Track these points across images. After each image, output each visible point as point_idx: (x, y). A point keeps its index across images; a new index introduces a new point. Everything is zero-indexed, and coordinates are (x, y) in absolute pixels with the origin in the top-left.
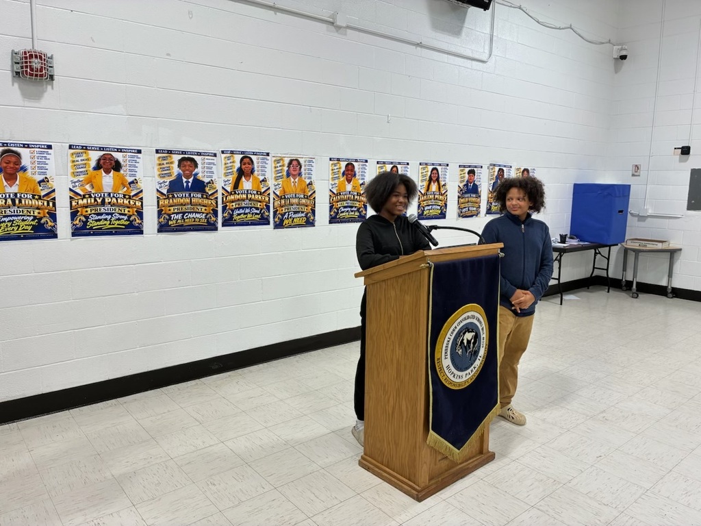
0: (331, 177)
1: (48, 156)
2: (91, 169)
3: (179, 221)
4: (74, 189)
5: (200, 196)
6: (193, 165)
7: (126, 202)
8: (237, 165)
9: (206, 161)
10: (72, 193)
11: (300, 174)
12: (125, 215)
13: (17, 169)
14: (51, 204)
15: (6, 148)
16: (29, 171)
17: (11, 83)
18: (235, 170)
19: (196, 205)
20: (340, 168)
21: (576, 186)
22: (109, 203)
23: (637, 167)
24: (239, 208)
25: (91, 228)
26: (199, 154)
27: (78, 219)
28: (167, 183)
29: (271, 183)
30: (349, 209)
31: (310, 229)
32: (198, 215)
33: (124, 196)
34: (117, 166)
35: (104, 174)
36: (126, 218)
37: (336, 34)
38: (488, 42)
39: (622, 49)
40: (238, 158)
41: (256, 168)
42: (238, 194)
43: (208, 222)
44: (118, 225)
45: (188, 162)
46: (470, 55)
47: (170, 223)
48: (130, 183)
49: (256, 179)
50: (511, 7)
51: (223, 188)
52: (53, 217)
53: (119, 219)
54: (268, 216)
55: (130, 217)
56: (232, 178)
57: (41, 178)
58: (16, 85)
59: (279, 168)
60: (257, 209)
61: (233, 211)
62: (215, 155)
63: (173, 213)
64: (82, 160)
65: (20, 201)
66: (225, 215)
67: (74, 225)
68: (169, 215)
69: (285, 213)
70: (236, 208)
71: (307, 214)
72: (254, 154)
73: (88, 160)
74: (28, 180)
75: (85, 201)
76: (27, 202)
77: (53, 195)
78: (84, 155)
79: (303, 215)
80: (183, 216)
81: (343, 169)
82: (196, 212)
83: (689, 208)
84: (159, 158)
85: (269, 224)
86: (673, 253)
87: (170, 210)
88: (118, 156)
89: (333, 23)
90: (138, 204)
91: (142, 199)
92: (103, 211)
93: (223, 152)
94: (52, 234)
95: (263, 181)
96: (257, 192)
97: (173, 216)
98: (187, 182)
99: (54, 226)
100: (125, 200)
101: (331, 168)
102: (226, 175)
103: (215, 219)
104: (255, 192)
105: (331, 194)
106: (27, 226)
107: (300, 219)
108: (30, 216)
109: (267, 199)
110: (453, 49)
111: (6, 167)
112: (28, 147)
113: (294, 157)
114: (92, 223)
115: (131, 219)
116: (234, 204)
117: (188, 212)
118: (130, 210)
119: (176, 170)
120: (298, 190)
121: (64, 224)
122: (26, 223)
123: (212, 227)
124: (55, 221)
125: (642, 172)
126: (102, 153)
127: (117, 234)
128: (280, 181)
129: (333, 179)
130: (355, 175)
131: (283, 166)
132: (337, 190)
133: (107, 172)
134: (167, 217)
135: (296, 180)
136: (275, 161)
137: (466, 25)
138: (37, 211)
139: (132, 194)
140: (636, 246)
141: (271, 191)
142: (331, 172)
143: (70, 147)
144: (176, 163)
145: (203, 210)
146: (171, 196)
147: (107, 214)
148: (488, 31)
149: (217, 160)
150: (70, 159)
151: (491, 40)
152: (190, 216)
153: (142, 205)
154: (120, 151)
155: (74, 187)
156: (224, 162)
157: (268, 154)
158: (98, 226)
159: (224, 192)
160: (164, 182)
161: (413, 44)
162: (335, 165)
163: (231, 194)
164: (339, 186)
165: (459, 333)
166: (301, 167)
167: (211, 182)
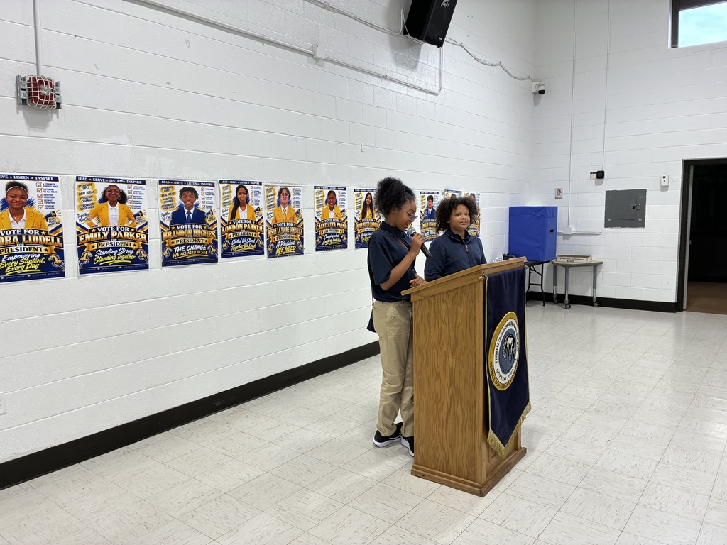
0: (316, 205)
1: (55, 189)
2: (97, 201)
3: (182, 254)
4: (80, 223)
5: (200, 227)
6: (193, 196)
7: (132, 235)
8: (234, 195)
9: (206, 191)
10: (79, 227)
11: (289, 203)
12: (131, 249)
13: (23, 203)
14: (58, 240)
15: (12, 181)
16: (36, 205)
17: (15, 111)
18: (232, 199)
19: (197, 236)
20: (323, 196)
21: (511, 209)
22: (116, 237)
23: (559, 191)
24: (236, 239)
25: (98, 264)
26: (199, 184)
27: (85, 255)
28: (170, 215)
29: (264, 212)
30: (332, 236)
31: (299, 257)
32: (199, 247)
33: (130, 229)
34: (122, 198)
35: (110, 207)
36: (132, 252)
37: (316, 66)
38: (438, 76)
39: (540, 85)
40: (234, 187)
41: (250, 198)
42: (235, 224)
43: (209, 254)
44: (124, 259)
45: (189, 192)
46: (424, 87)
47: (174, 256)
48: (135, 216)
49: (251, 208)
50: (454, 44)
51: (222, 218)
52: (60, 253)
53: (125, 254)
54: (263, 245)
55: (135, 251)
56: (229, 208)
57: (48, 212)
58: (21, 113)
59: (271, 197)
60: (252, 238)
61: (231, 241)
62: (213, 185)
63: (176, 246)
64: (87, 193)
65: (27, 238)
66: (224, 246)
67: (81, 261)
68: (172, 248)
69: (277, 242)
70: (233, 239)
71: (296, 242)
72: (249, 183)
73: (94, 192)
74: (35, 215)
75: (92, 235)
76: (34, 239)
77: (60, 231)
78: (90, 187)
79: (293, 243)
80: (185, 248)
81: (326, 197)
82: (197, 244)
83: (606, 226)
84: (162, 189)
85: (263, 253)
86: (595, 267)
87: (173, 243)
88: (123, 187)
89: (312, 55)
90: (144, 237)
91: (147, 231)
92: (109, 245)
93: (221, 182)
94: (60, 273)
95: (257, 210)
96: (252, 221)
97: (176, 248)
98: (189, 213)
99: (61, 264)
100: (131, 233)
101: (315, 196)
102: (224, 204)
103: (215, 250)
104: (250, 222)
105: (316, 221)
106: (33, 264)
107: (290, 247)
108: (37, 253)
109: (261, 228)
110: (411, 82)
111: (12, 202)
112: (34, 180)
113: (284, 185)
114: (99, 259)
115: (137, 253)
116: (231, 234)
117: (191, 244)
118: (135, 243)
119: (178, 201)
120: (288, 219)
121: (71, 261)
122: (33, 261)
123: (212, 259)
124: (62, 257)
125: (564, 196)
126: (107, 185)
127: (123, 269)
128: (272, 210)
129: (318, 207)
130: (336, 203)
131: (274, 194)
132: (321, 218)
133: (113, 204)
134: (171, 250)
135: (286, 209)
136: (267, 190)
137: (421, 60)
138: (45, 248)
139: (137, 227)
140: (564, 261)
141: (264, 220)
142: (316, 200)
143: (78, 179)
144: (178, 194)
145: (204, 242)
146: (173, 228)
147: (114, 249)
148: (437, 65)
149: (215, 190)
150: (77, 191)
151: (441, 75)
152: (192, 248)
153: (147, 238)
154: (125, 182)
155: (80, 221)
156: (222, 192)
157: (260, 184)
158: (105, 261)
159: (222, 222)
160: (167, 214)
161: (379, 77)
162: (319, 193)
163: (229, 224)
164: (323, 214)
165: (504, 339)
166: (290, 196)
167: (211, 213)
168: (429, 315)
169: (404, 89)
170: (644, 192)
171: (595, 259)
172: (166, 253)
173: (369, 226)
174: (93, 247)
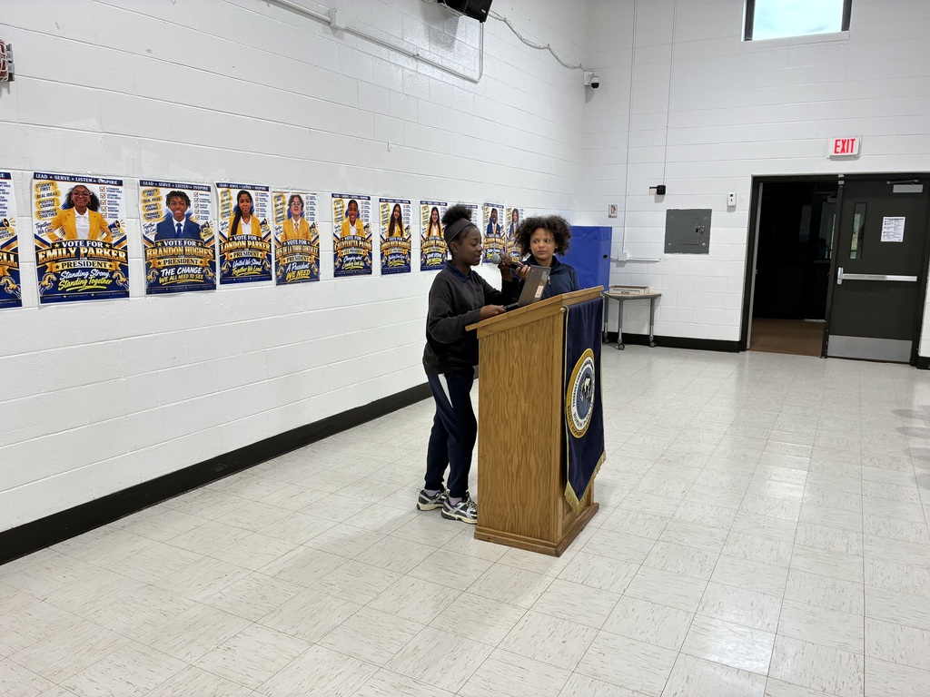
0: (334, 217)
1: (7, 189)
2: (60, 207)
3: (171, 278)
4: (40, 236)
5: (194, 243)
6: (183, 202)
7: (107, 253)
8: (234, 202)
9: (200, 197)
10: (38, 241)
11: (302, 214)
12: (106, 271)
14: (12, 257)
18: (232, 209)
19: (190, 256)
20: (343, 207)
22: (86, 255)
23: (614, 208)
24: (238, 259)
25: (64, 290)
26: (191, 187)
27: (47, 277)
28: (155, 227)
29: (271, 226)
30: (354, 258)
31: (314, 284)
32: (193, 270)
34: (93, 204)
35: (77, 214)
36: (107, 275)
37: (333, 38)
38: (478, 59)
39: (593, 76)
40: (235, 192)
41: (255, 207)
42: (237, 241)
43: (205, 278)
44: (98, 284)
45: (178, 198)
46: (462, 72)
47: (161, 280)
48: (110, 227)
49: (256, 220)
50: (498, 19)
51: (220, 233)
53: (99, 277)
54: (270, 268)
55: (112, 273)
56: (229, 220)
59: (280, 207)
60: (258, 259)
61: (232, 263)
62: (209, 190)
63: (164, 268)
64: (48, 195)
66: (223, 269)
67: (42, 286)
68: (159, 270)
69: (288, 264)
70: (235, 260)
71: (310, 265)
72: (253, 188)
73: (56, 194)
75: (55, 252)
77: (14, 245)
78: (51, 187)
79: (307, 266)
80: (176, 271)
81: (346, 208)
82: (191, 266)
83: (666, 251)
84: (144, 192)
85: (271, 279)
86: (653, 299)
87: (159, 263)
88: (94, 189)
89: (329, 23)
90: (122, 255)
91: (126, 248)
92: (78, 266)
93: (218, 185)
94: (15, 301)
95: (263, 223)
96: (257, 237)
97: (163, 271)
98: (179, 225)
100: (105, 250)
101: (334, 207)
102: (223, 215)
103: (212, 274)
104: (255, 238)
105: (335, 239)
107: (303, 271)
109: (268, 247)
110: (446, 64)
113: (295, 192)
114: (65, 284)
116: (232, 254)
117: (181, 266)
118: (112, 264)
119: (164, 209)
120: (301, 235)
121: (29, 286)
123: (208, 285)
124: (18, 281)
125: (619, 214)
126: (73, 185)
127: (97, 297)
128: (281, 224)
129: (337, 220)
130: (358, 215)
131: (284, 203)
132: (341, 235)
133: (82, 211)
134: (157, 273)
135: (299, 222)
136: (275, 197)
137: (458, 37)
139: (113, 242)
140: (618, 293)
141: (272, 237)
142: (334, 211)
143: (36, 176)
144: (165, 200)
145: (199, 264)
146: (159, 244)
147: (84, 270)
148: (477, 45)
149: (212, 196)
150: (34, 193)
151: (481, 58)
152: (184, 270)
153: (126, 257)
154: (96, 181)
155: (40, 232)
156: (220, 199)
157: (267, 189)
158: (72, 287)
159: (221, 238)
160: (151, 225)
161: (410, 56)
162: (337, 202)
163: (229, 241)
164: (343, 230)
165: (582, 379)
166: (302, 206)
167: (207, 225)
168: (498, 353)
169: (437, 73)
170: (708, 212)
171: (652, 291)
172: (150, 277)
173: (398, 246)
174: (57, 267)
